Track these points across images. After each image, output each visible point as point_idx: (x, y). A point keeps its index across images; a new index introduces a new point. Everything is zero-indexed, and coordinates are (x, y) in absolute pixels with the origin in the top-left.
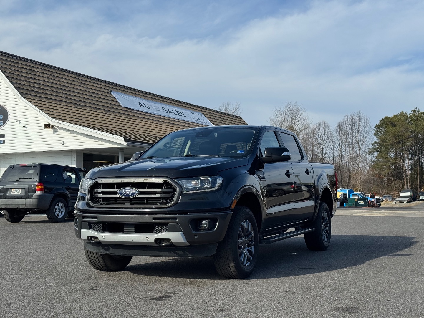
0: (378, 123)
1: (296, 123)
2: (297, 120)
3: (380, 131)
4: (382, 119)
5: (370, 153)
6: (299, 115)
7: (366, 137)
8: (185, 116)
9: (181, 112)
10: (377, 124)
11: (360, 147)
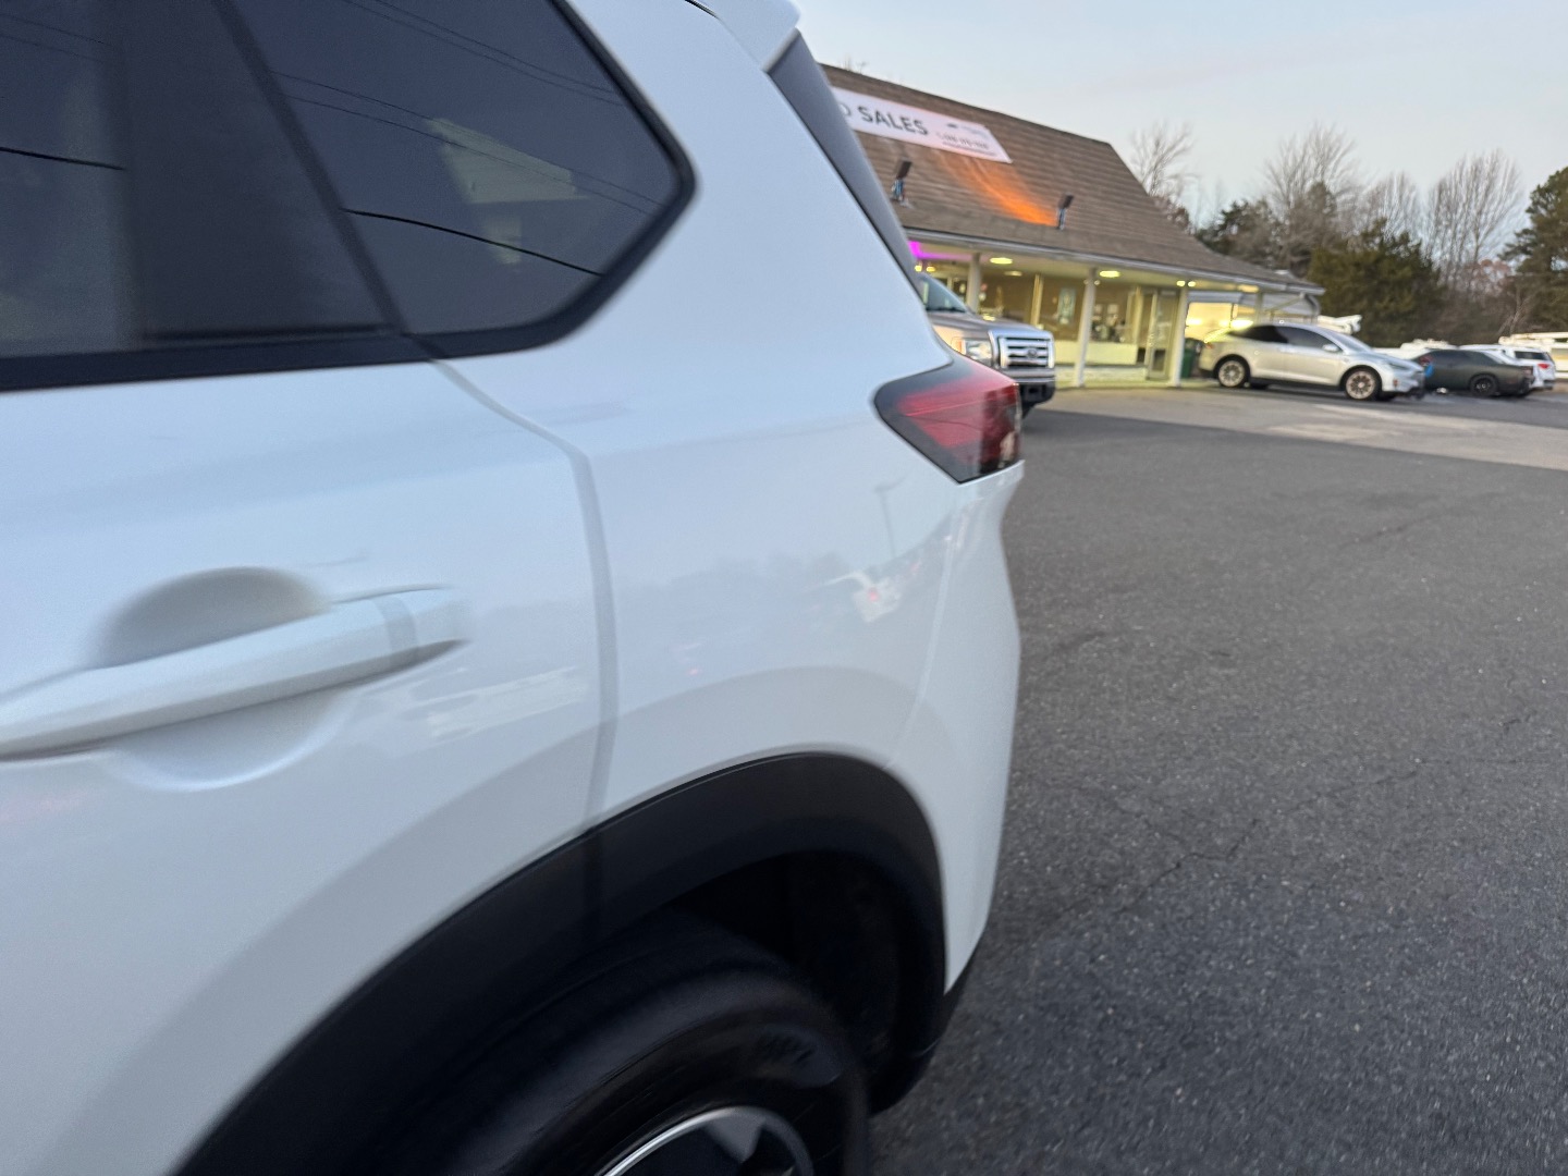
0: (1543, 182)
1: (1328, 174)
2: (1332, 166)
3: (1545, 202)
4: (1558, 173)
5: (1506, 256)
6: (1338, 156)
7: (1502, 217)
8: (926, 133)
9: (916, 122)
10: (1539, 187)
11: (1480, 239)
